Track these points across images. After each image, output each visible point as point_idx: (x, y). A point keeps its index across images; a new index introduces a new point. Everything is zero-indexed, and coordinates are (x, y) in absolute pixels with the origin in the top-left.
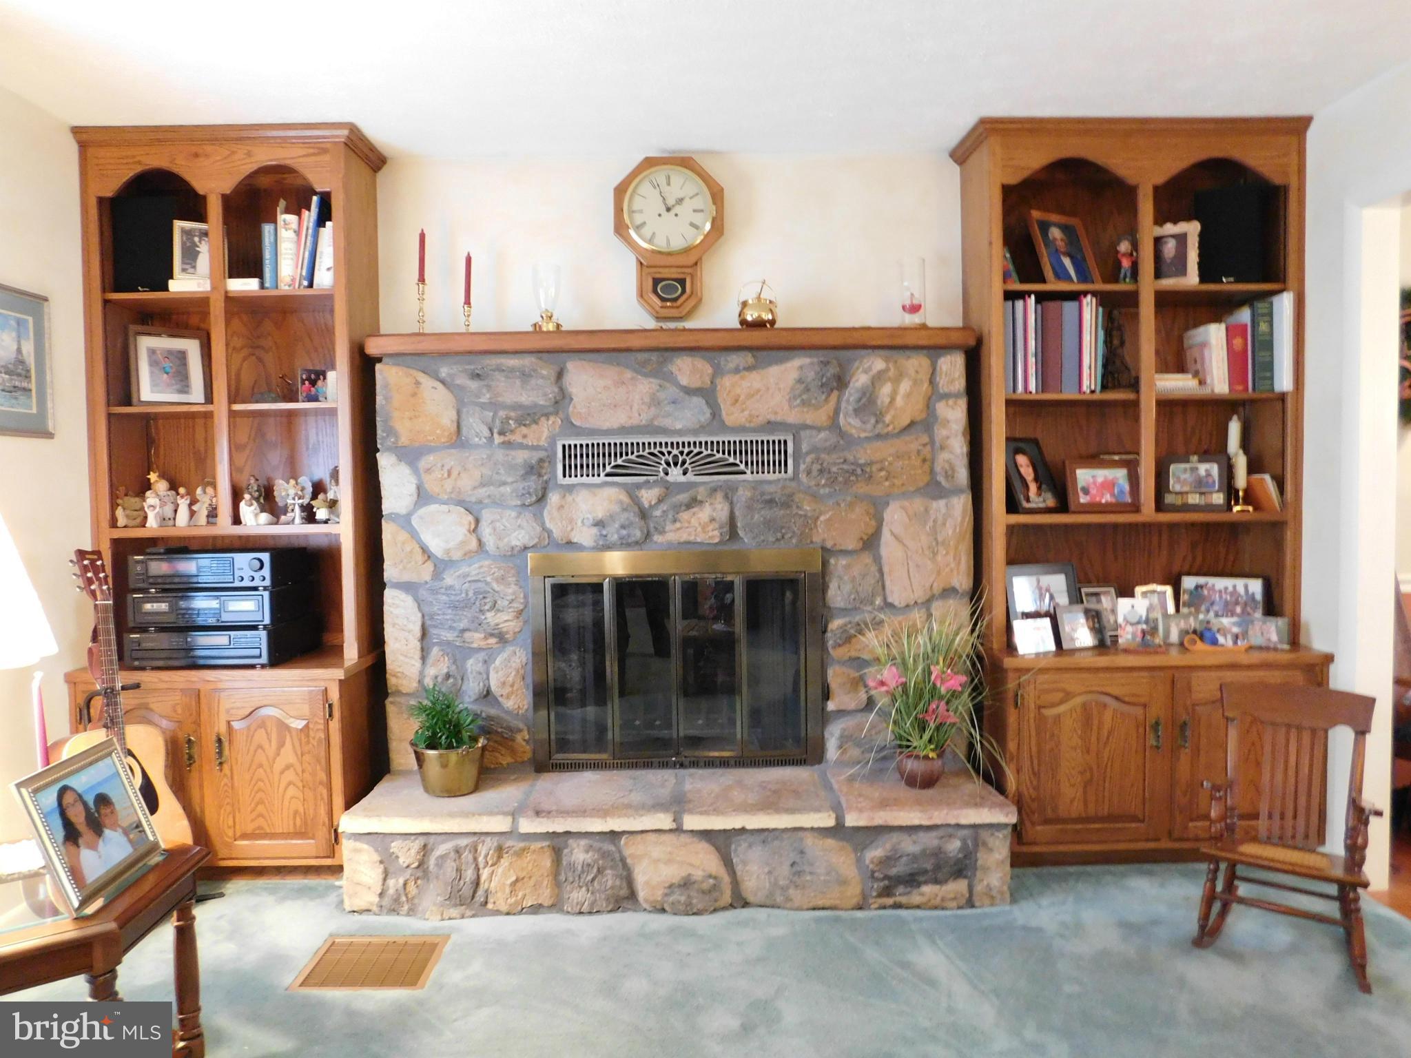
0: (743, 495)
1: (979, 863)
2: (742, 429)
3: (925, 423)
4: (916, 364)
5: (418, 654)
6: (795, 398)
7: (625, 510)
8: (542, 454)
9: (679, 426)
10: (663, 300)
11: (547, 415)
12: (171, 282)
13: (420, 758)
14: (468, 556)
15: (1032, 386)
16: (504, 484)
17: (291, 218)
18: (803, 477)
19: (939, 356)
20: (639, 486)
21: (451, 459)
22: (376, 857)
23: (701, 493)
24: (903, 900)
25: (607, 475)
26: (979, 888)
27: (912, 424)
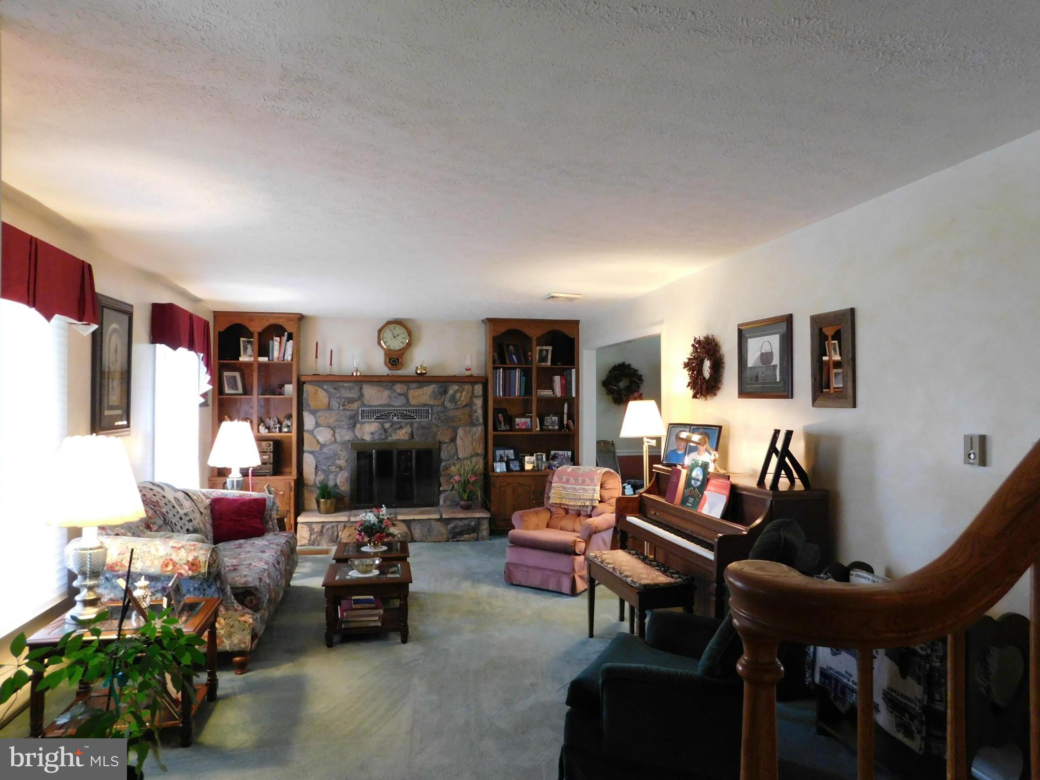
0: (415, 425)
1: (480, 528)
2: (416, 406)
3: (470, 404)
4: (467, 387)
5: (314, 473)
6: (432, 397)
7: (380, 429)
8: (355, 412)
9: (396, 405)
10: (392, 365)
11: (356, 401)
12: (240, 358)
13: (318, 502)
14: (331, 443)
15: (501, 395)
16: (342, 421)
17: (278, 339)
18: (433, 420)
19: (474, 385)
20: (384, 422)
21: (327, 414)
22: (308, 529)
23: (403, 425)
24: (459, 539)
25: (375, 419)
26: (480, 536)
27: (466, 405)
